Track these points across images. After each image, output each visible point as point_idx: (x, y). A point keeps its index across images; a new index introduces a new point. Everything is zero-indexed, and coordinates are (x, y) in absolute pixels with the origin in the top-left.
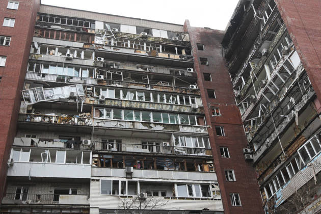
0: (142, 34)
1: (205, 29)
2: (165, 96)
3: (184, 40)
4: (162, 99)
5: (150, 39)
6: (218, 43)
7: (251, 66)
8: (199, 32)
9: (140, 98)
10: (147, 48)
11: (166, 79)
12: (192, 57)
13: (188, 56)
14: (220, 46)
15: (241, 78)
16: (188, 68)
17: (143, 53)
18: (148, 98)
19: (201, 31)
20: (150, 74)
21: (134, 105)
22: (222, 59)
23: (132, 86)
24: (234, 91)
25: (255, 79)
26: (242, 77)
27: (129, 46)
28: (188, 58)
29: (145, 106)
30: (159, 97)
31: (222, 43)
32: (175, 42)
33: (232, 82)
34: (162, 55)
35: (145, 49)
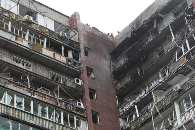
0: (26, 17)
1: (93, 30)
2: (47, 109)
3: (72, 39)
4: (44, 113)
5: (34, 27)
6: (107, 52)
7: (154, 97)
8: (87, 32)
9: (19, 104)
10: (30, 38)
11: (49, 86)
12: (80, 64)
13: (76, 61)
14: (108, 57)
15: (134, 107)
16: (76, 79)
17: (25, 43)
18: (28, 106)
19: (89, 30)
20: (31, 74)
21: (11, 113)
22: (109, 74)
23: (11, 86)
24: (120, 120)
25: (156, 115)
26: (136, 107)
27: (10, 30)
28: (75, 64)
29: (23, 117)
30: (40, 108)
31: (110, 54)
32: (63, 38)
33: (118, 108)
34: (47, 52)
35: (27, 38)
